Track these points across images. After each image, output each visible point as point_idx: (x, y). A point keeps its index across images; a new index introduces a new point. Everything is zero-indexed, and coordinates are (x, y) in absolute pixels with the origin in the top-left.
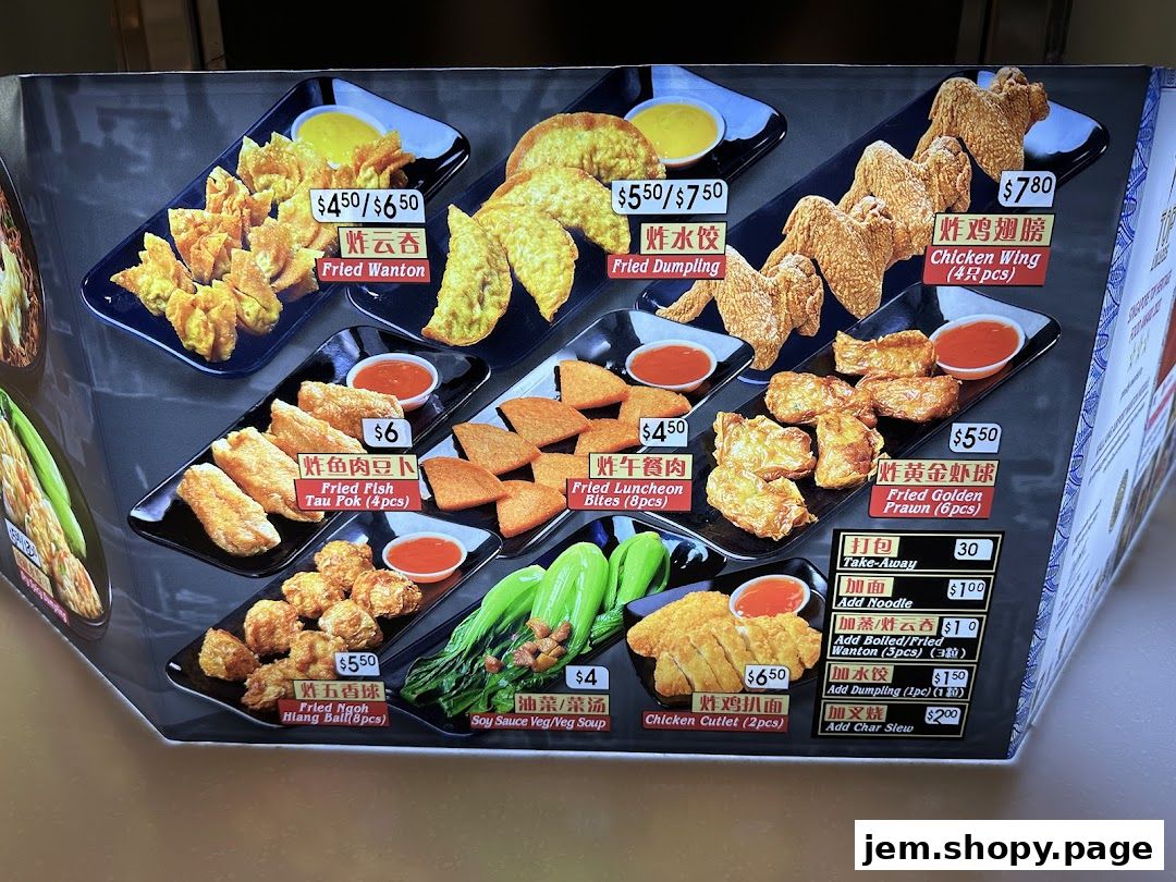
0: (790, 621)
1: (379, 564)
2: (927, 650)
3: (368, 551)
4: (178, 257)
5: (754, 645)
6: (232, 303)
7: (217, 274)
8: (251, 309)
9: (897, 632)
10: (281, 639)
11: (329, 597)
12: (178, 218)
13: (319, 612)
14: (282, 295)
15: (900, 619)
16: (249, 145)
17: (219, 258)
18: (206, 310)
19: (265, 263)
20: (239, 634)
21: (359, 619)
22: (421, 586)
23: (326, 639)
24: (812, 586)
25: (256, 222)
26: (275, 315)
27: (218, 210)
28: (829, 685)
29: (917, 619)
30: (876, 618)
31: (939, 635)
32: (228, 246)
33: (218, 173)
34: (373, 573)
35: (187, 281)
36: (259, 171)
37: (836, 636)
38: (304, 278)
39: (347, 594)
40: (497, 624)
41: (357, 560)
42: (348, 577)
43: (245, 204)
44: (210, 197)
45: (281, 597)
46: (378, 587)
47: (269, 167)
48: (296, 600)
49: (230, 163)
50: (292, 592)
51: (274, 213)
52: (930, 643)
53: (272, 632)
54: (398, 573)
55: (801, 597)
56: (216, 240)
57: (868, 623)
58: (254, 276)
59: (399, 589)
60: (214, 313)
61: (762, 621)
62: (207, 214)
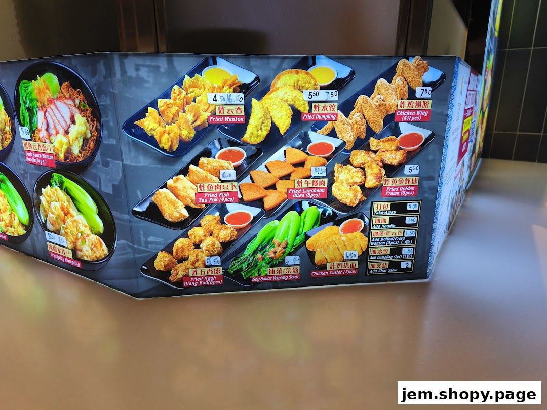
0: (358, 234)
1: (223, 222)
2: (400, 241)
3: (219, 218)
4: (160, 115)
5: (347, 244)
6: (178, 131)
7: (173, 121)
8: (185, 133)
9: (391, 236)
10: (186, 253)
11: (205, 236)
12: (161, 102)
13: (201, 242)
14: (195, 128)
15: (392, 231)
16: (187, 78)
17: (174, 116)
18: (169, 134)
19: (190, 118)
20: (171, 252)
21: (215, 243)
22: (237, 230)
23: (202, 252)
24: (365, 222)
25: (188, 104)
26: (193, 135)
27: (175, 99)
28: (370, 256)
29: (397, 231)
30: (384, 231)
31: (404, 236)
32: (178, 112)
33: (176, 87)
34: (220, 226)
35: (162, 124)
36: (190, 86)
37: (372, 239)
38: (203, 122)
39: (211, 235)
40: (262, 242)
41: (215, 221)
42: (212, 228)
43: (185, 97)
44: (173, 95)
45: (187, 237)
46: (222, 231)
47: (194, 85)
48: (193, 237)
49: (180, 83)
50: (191, 235)
51: (194, 101)
52: (401, 239)
53: (183, 251)
54: (229, 225)
55: (361, 226)
56: (174, 110)
57: (382, 233)
58: (186, 121)
59: (229, 232)
60: (172, 135)
61: (349, 235)
62: (171, 101)
